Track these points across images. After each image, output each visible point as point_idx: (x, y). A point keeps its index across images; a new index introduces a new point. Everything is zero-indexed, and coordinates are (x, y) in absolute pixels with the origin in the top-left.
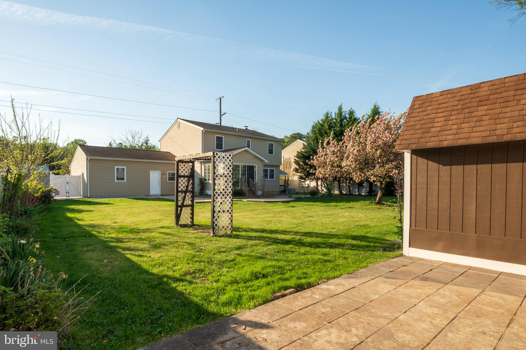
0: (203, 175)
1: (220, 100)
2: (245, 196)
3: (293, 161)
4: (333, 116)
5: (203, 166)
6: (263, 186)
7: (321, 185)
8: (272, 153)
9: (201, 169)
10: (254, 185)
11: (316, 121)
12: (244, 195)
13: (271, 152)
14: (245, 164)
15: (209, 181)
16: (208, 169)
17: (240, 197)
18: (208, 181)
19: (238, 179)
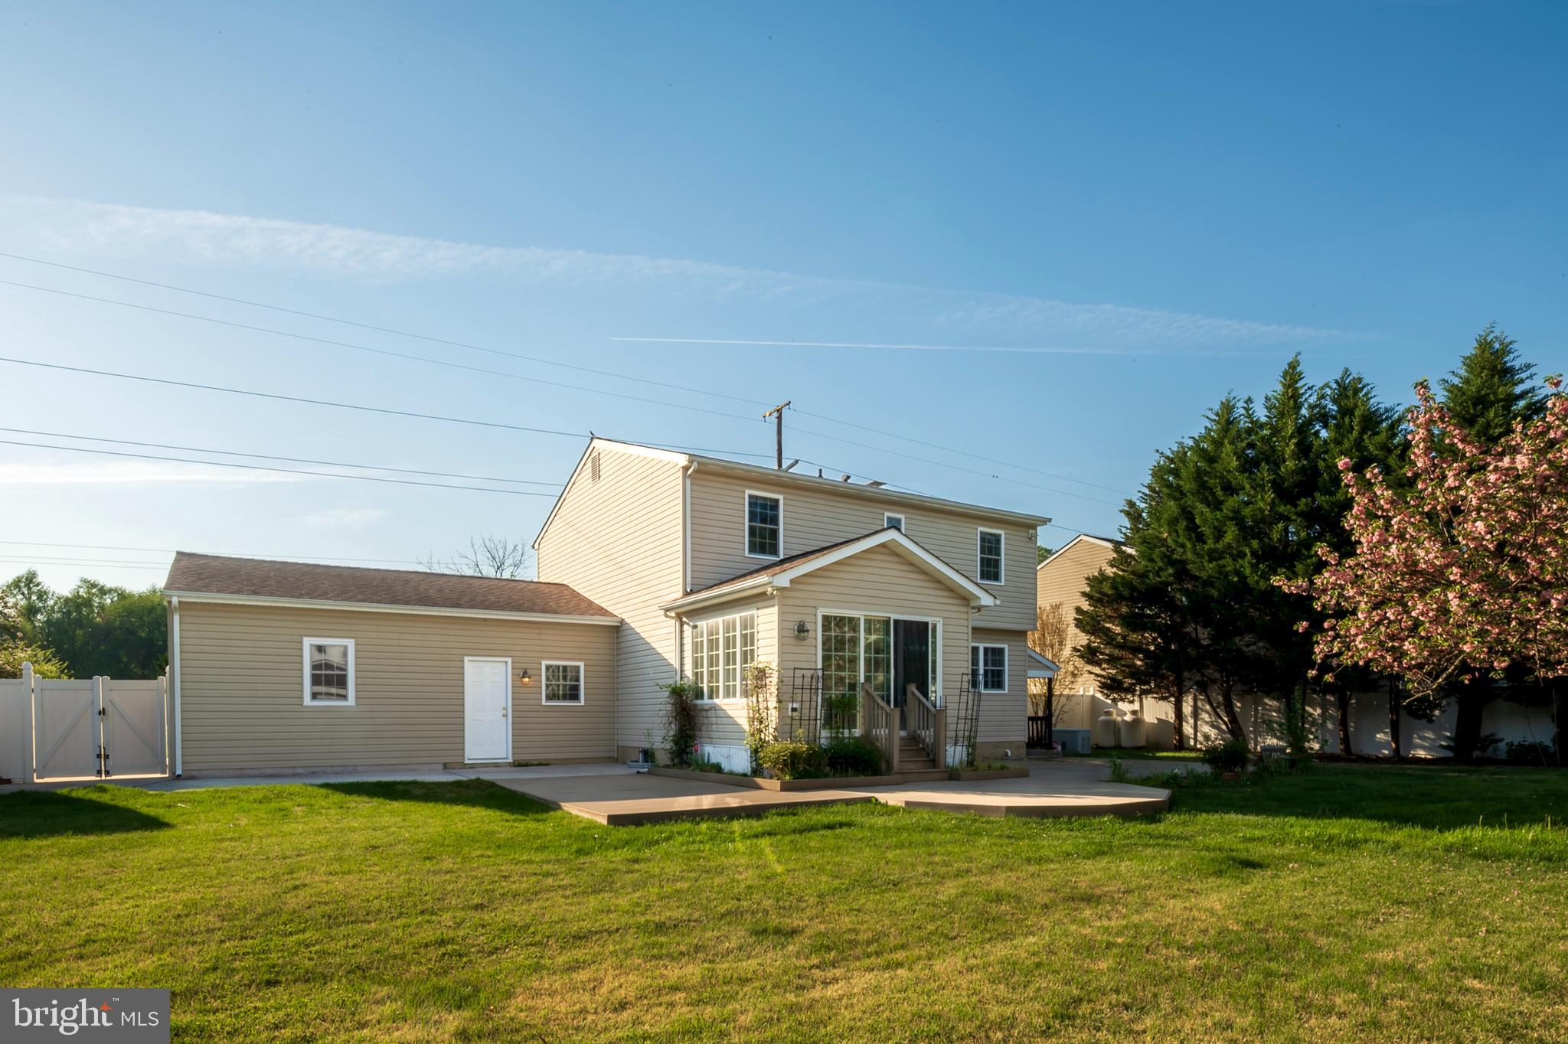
0: (689, 671)
1: (779, 418)
2: (889, 769)
3: (1069, 616)
4: (1261, 414)
5: (688, 630)
6: (974, 720)
7: (1196, 715)
8: (996, 577)
9: (682, 645)
10: (934, 716)
11: (1170, 447)
12: (884, 766)
13: (990, 570)
14: (883, 615)
15: (716, 701)
16: (710, 641)
17: (862, 779)
18: (711, 697)
19: (853, 687)
